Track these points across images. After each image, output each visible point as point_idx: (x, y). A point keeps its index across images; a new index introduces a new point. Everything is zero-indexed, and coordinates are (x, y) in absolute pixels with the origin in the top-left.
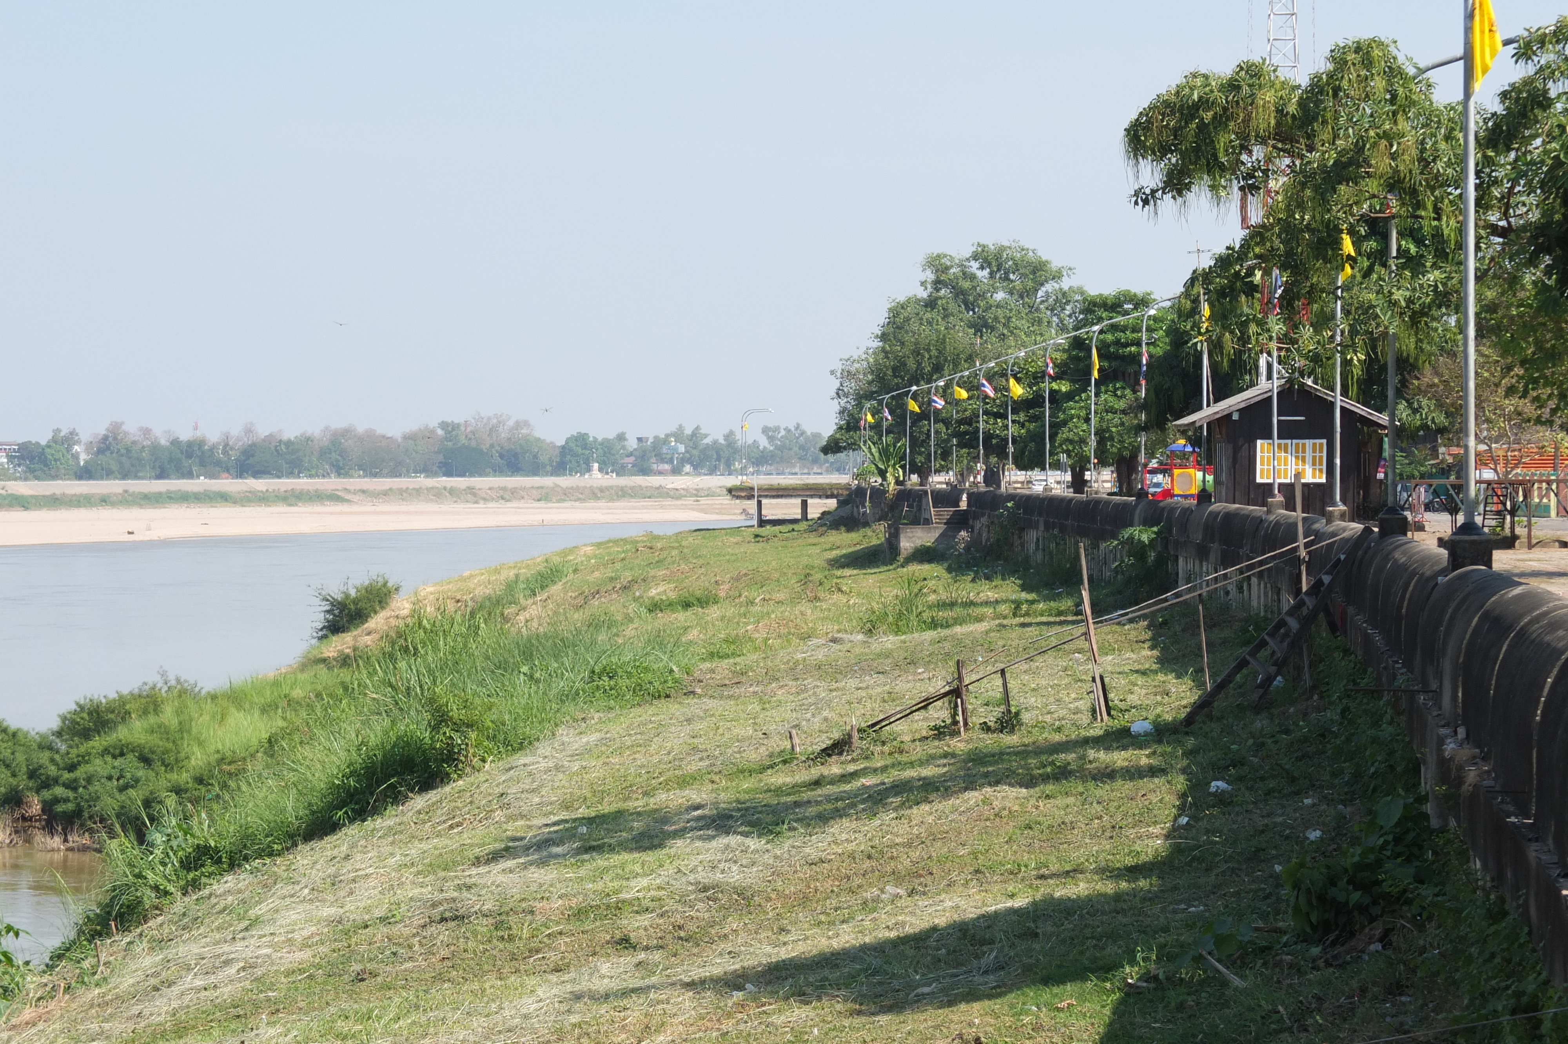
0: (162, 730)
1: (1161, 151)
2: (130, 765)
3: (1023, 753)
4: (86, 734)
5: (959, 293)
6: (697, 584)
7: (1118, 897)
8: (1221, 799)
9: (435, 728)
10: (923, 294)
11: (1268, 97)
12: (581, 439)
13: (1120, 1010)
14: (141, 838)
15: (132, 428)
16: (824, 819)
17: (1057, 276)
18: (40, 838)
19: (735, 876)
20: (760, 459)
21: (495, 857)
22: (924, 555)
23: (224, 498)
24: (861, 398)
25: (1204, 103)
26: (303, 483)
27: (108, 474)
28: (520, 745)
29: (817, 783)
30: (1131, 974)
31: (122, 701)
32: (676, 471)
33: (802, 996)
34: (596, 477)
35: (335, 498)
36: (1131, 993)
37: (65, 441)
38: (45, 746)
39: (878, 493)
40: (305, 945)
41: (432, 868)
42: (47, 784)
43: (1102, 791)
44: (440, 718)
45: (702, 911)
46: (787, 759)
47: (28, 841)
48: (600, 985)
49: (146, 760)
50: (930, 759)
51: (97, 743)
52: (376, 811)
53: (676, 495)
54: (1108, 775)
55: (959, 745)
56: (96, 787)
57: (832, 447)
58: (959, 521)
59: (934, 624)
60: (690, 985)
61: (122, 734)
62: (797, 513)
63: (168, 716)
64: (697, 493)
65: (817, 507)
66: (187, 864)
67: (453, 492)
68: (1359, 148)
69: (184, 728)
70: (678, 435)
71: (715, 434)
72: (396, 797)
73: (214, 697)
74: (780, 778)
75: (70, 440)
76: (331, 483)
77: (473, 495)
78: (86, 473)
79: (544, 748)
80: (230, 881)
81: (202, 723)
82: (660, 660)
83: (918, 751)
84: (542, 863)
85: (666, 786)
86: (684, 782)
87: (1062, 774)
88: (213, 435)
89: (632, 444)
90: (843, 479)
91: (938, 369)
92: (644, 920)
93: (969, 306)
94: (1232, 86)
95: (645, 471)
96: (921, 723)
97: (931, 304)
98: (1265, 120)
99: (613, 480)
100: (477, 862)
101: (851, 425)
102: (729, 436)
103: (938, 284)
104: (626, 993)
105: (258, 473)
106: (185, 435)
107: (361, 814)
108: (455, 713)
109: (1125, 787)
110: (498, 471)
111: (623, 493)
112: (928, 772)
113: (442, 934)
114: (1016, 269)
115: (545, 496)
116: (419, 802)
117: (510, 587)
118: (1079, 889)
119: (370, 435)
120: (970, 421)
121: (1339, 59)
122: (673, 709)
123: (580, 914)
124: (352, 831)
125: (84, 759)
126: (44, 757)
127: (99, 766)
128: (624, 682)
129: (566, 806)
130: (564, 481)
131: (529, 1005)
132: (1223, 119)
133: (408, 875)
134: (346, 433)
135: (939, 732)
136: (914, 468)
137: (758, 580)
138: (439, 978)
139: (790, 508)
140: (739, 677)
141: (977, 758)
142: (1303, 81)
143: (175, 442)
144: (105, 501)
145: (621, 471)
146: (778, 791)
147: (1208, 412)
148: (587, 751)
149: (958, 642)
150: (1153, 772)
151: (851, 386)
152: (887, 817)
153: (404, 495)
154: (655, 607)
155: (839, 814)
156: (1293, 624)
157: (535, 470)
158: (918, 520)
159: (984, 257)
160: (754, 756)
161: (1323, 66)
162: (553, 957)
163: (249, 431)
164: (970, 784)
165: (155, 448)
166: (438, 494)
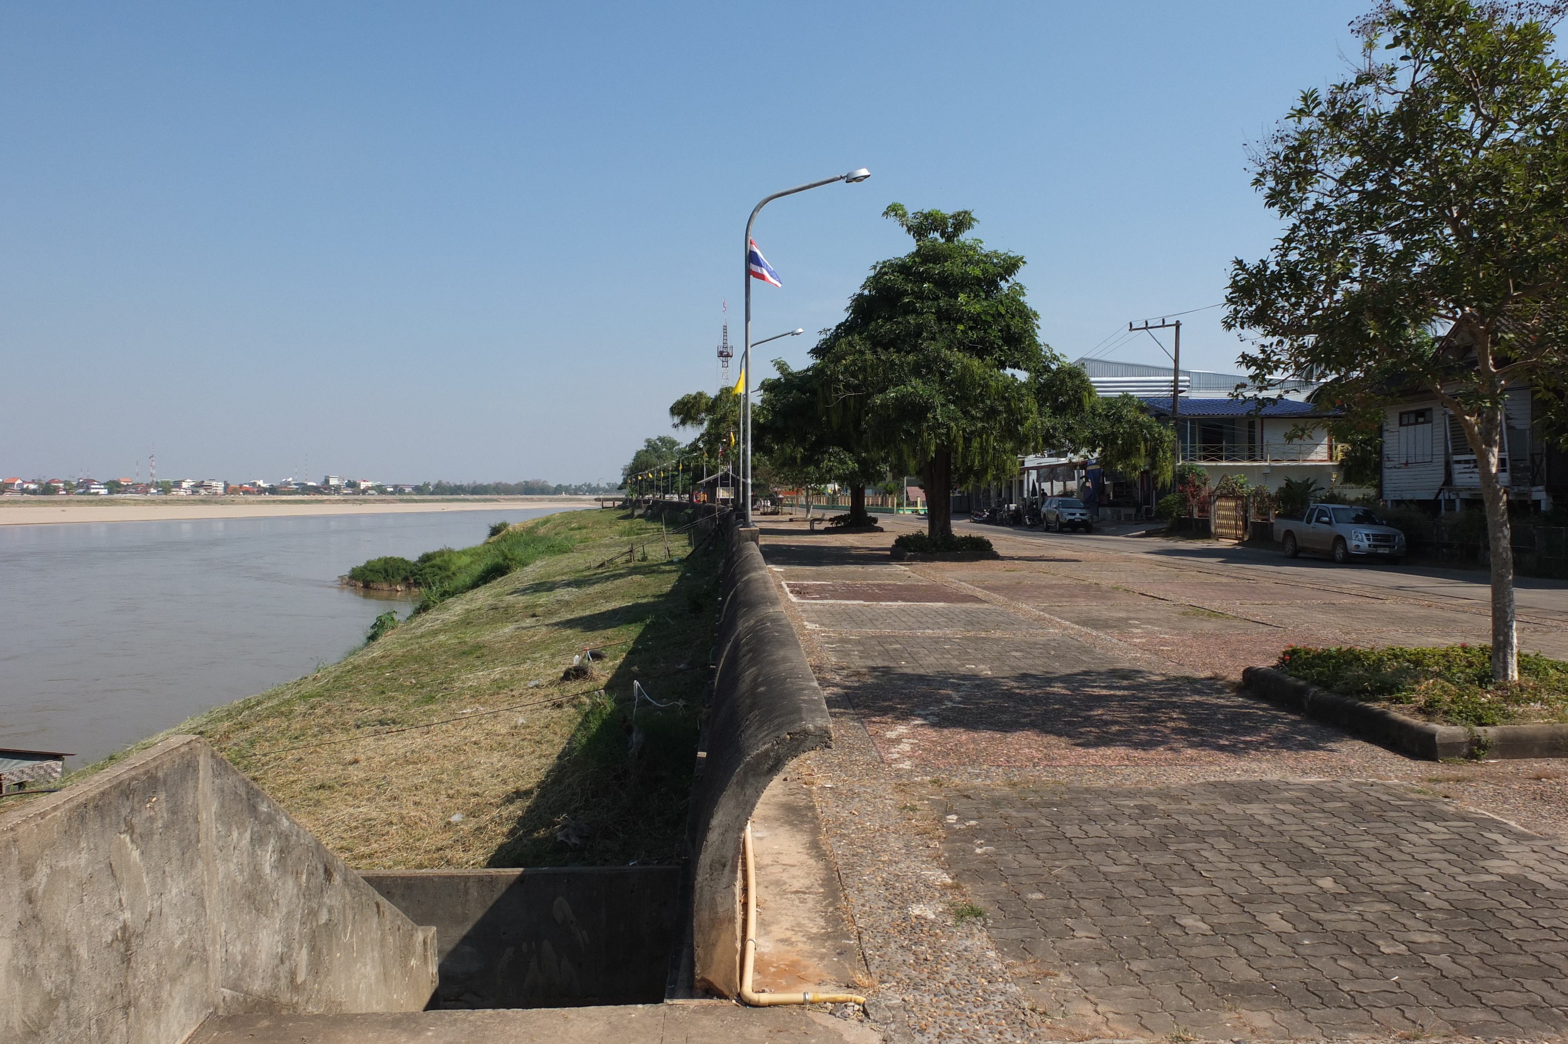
0: (445, 561)
1: (679, 414)
2: (436, 570)
3: (645, 567)
4: (425, 562)
5: (654, 448)
6: (582, 524)
7: (654, 602)
8: (688, 578)
9: (504, 560)
10: (645, 449)
11: (704, 401)
12: (560, 486)
13: (644, 630)
14: (430, 588)
15: (444, 481)
16: (594, 584)
17: (679, 444)
18: (413, 589)
19: (567, 598)
20: (606, 491)
21: (512, 593)
22: (640, 516)
23: (468, 500)
24: (628, 475)
25: (688, 402)
26: (488, 497)
27: (438, 494)
28: (525, 565)
29: (595, 574)
30: (648, 621)
31: (435, 553)
32: (584, 494)
33: (571, 627)
34: (564, 496)
35: (496, 500)
36: (647, 626)
37: (426, 485)
38: (415, 564)
39: (631, 500)
40: (458, 615)
41: (496, 596)
42: (415, 574)
43: (661, 576)
44: (505, 558)
45: (557, 606)
46: (589, 568)
47: (410, 589)
48: (524, 625)
49: (440, 568)
50: (623, 568)
51: (428, 564)
52: (489, 582)
53: (584, 500)
54: (664, 572)
55: (631, 565)
56: (427, 576)
57: (620, 488)
58: (649, 508)
59: (638, 534)
60: (547, 625)
61: (434, 562)
62: (612, 505)
63: (446, 557)
64: (590, 500)
65: (617, 503)
66: (442, 595)
67: (527, 499)
68: (725, 414)
69: (450, 560)
70: (585, 485)
71: (594, 485)
72: (495, 578)
73: (458, 552)
74: (585, 573)
75: (428, 484)
76: (495, 497)
77: (532, 500)
78: (432, 493)
79: (532, 566)
80: (451, 600)
81: (454, 559)
82: (566, 543)
83: (621, 566)
84: (523, 595)
85: (559, 575)
86: (563, 574)
87: (653, 572)
88: (465, 484)
89: (573, 487)
90: (623, 496)
91: (646, 469)
92: (541, 609)
93: (656, 452)
94: (695, 398)
95: (576, 494)
96: (624, 558)
97: (646, 451)
98: (703, 407)
99: (568, 496)
100: (508, 595)
101: (625, 482)
102: (598, 485)
103: (648, 446)
104: (531, 627)
105: (477, 494)
106: (458, 484)
107: (485, 583)
108: (509, 556)
109: (667, 575)
110: (539, 494)
111: (571, 500)
112: (621, 571)
113: (491, 613)
114: (668, 442)
115: (551, 500)
116: (499, 579)
117: (537, 524)
118: (645, 601)
119: (506, 484)
120: (653, 482)
121: (722, 391)
122: (566, 555)
123: (526, 607)
124: (483, 587)
125: (424, 568)
126: (414, 568)
127: (428, 570)
128: (556, 549)
129: (533, 580)
130: (555, 497)
131: (506, 630)
132: (693, 406)
133: (490, 598)
134: (499, 483)
135: (627, 562)
136: (640, 494)
137: (598, 522)
138: (487, 624)
139: (609, 504)
140: (586, 547)
141: (635, 568)
142: (713, 397)
143: (455, 486)
144: (437, 501)
145: (570, 494)
146: (585, 576)
147: (706, 479)
148: (542, 566)
149: (641, 538)
150: (675, 571)
151: (626, 473)
152: (609, 583)
153: (514, 500)
154: (572, 529)
155: (598, 582)
156: (713, 534)
157: (548, 494)
158: (640, 507)
159: (660, 439)
160: (581, 567)
161: (718, 393)
162: (516, 618)
163: (474, 483)
164: (630, 574)
165: (450, 487)
166: (523, 500)
